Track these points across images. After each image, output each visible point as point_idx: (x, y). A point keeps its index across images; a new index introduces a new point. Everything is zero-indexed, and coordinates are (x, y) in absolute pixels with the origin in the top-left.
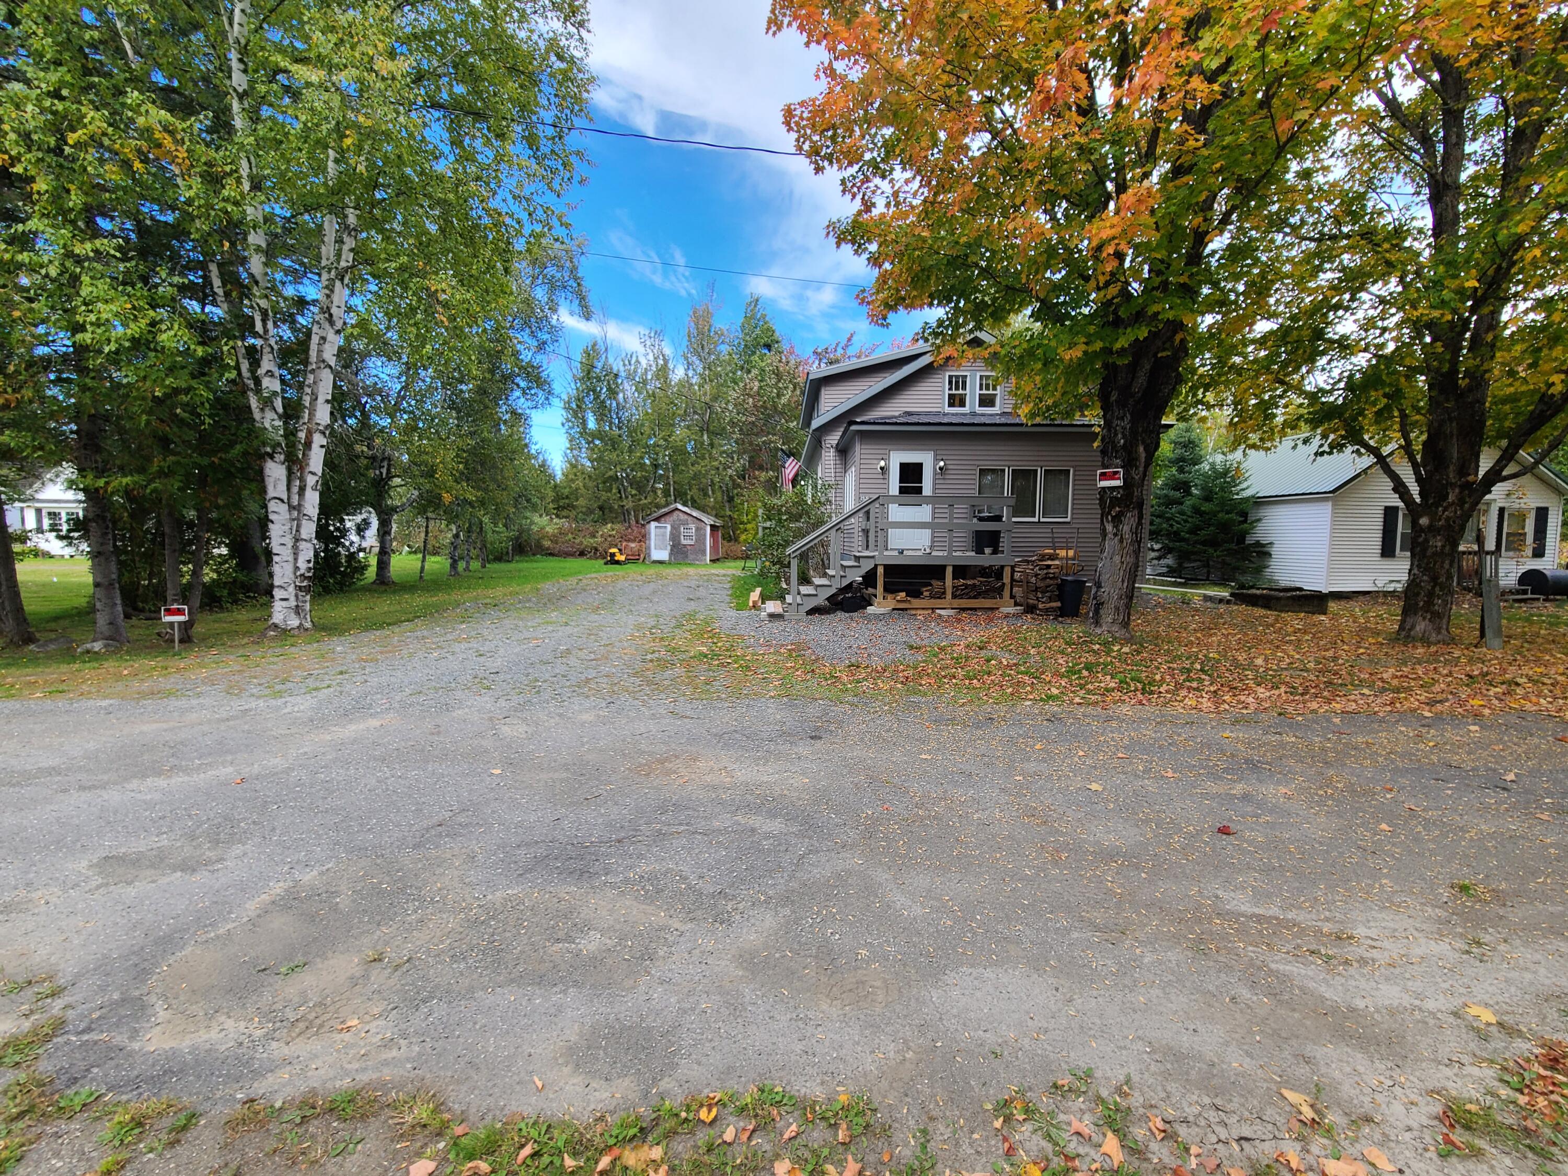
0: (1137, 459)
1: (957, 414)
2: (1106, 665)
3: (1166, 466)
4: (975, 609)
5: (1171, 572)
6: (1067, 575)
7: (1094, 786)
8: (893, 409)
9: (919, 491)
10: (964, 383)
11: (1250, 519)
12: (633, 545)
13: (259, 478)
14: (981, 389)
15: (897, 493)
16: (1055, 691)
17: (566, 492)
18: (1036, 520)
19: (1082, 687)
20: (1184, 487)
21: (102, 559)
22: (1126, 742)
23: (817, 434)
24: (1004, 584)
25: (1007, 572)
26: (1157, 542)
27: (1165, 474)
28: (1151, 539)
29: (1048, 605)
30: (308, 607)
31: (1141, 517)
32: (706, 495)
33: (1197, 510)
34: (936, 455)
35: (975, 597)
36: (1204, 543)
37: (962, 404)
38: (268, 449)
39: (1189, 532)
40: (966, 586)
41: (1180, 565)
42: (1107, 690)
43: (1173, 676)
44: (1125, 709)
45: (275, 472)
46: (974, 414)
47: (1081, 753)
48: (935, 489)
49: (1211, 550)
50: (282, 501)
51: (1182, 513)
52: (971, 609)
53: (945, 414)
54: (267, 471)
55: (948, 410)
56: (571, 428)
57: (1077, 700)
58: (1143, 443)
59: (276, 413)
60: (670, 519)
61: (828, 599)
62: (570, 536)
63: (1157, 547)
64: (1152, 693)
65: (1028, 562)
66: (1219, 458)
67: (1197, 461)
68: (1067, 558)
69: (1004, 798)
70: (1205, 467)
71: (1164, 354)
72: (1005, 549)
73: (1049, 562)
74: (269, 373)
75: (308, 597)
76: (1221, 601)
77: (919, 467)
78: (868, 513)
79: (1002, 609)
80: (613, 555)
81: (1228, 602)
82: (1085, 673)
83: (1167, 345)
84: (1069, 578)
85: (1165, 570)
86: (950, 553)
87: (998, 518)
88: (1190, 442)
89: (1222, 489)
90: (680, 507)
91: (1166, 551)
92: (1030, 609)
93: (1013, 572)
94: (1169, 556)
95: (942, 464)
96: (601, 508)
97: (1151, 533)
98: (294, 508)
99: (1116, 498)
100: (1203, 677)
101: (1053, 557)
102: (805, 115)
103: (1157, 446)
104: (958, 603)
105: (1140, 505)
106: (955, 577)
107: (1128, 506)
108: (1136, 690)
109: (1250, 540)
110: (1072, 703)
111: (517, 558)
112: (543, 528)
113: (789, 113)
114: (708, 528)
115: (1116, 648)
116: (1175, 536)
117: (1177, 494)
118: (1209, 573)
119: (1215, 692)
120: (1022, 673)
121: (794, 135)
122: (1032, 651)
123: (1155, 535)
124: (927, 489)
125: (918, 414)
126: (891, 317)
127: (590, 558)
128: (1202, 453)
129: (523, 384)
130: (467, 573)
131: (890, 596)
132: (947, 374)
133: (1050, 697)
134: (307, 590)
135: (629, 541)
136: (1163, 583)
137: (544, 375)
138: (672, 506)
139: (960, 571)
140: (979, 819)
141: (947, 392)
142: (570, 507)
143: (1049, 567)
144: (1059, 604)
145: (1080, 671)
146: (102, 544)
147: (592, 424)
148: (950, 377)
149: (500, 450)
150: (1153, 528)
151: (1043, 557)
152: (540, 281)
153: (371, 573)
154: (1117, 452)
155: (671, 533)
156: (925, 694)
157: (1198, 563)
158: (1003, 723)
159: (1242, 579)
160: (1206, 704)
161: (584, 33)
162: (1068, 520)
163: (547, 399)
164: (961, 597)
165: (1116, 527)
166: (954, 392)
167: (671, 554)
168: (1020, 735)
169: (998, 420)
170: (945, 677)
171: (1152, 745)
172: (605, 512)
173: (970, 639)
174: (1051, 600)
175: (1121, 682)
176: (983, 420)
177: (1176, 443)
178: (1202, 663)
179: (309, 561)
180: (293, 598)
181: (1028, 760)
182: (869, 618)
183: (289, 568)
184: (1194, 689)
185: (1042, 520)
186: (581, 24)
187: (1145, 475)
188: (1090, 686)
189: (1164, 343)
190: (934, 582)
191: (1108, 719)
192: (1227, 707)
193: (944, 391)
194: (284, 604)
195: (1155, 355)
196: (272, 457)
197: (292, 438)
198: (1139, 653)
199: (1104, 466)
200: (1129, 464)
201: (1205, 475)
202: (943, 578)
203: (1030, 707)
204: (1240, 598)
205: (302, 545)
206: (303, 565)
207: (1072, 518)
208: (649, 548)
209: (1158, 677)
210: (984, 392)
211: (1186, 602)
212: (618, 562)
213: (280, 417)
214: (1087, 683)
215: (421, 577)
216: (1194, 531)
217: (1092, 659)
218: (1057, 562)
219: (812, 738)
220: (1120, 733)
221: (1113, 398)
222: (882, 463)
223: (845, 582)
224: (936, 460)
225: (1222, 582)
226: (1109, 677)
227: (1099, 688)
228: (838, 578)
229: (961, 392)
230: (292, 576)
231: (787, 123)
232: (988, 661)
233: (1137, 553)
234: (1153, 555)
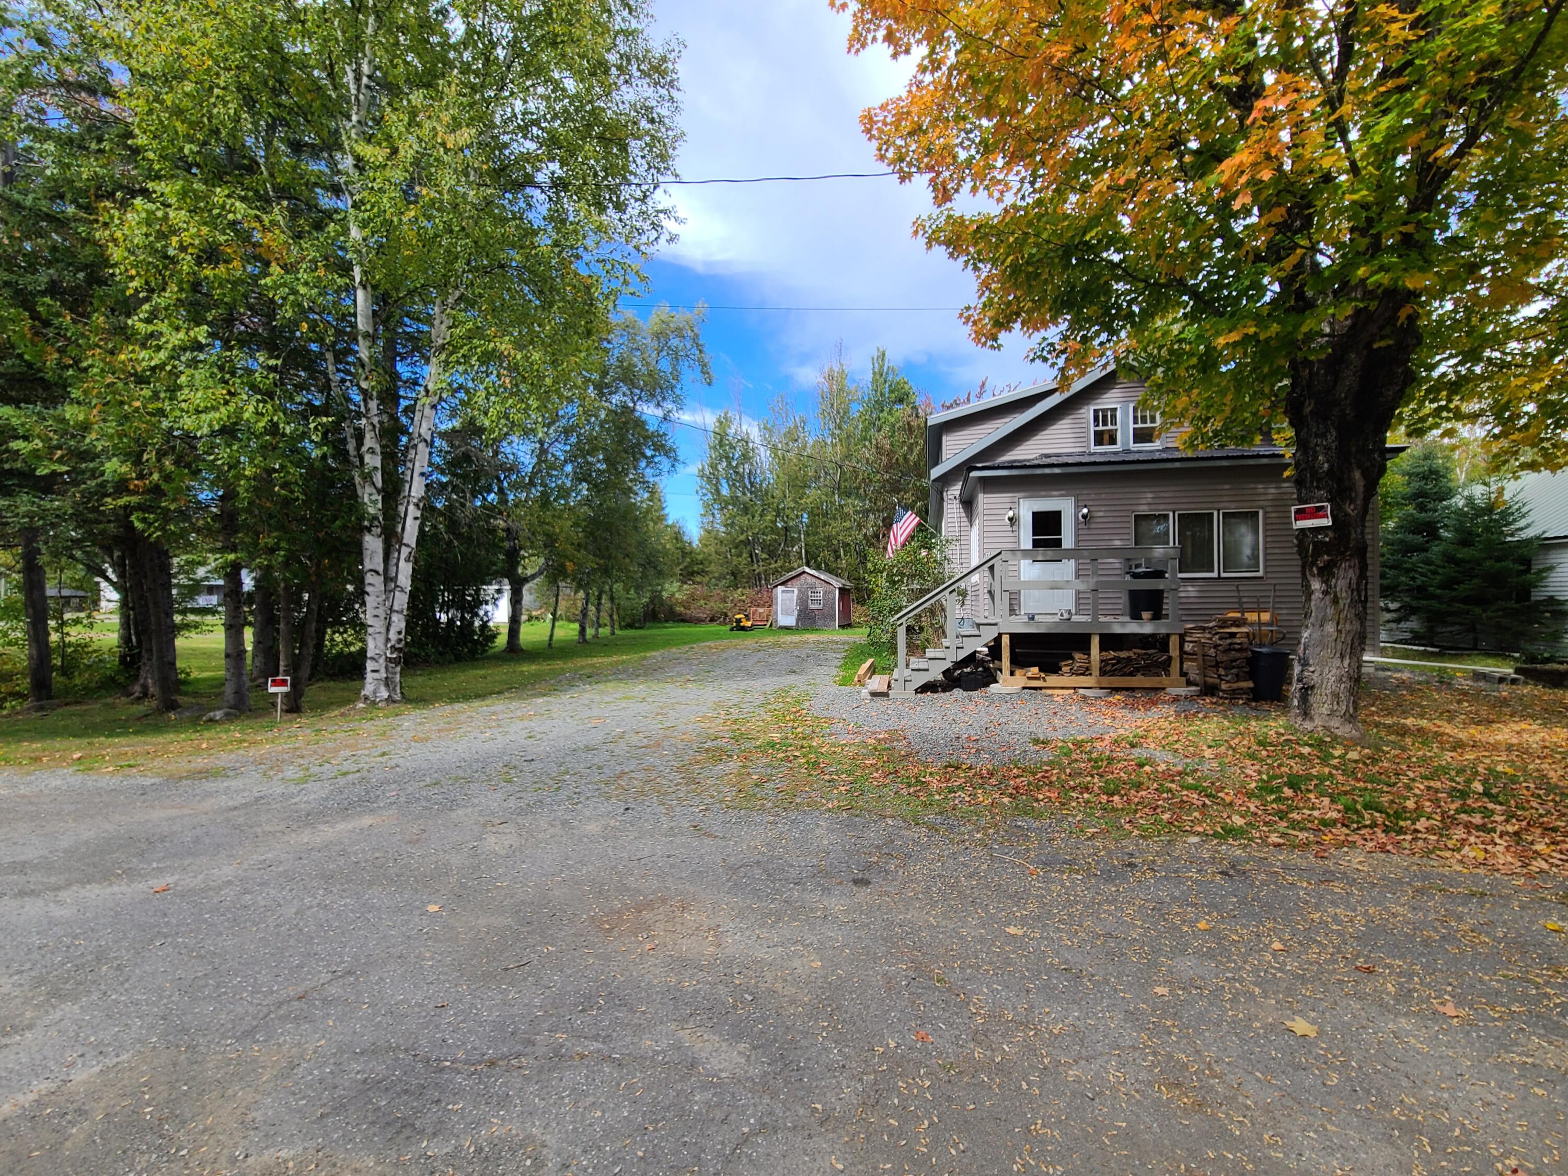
0: (1351, 488)
1: (1106, 453)
2: (1321, 779)
3: (1398, 504)
4: (1133, 689)
5: (1416, 638)
6: (1261, 645)
7: (1301, 1026)
8: (1027, 451)
9: (1058, 543)
10: (1114, 417)
11: (1535, 568)
12: (761, 610)
13: (358, 552)
14: (1135, 422)
15: (1030, 547)
16: (1238, 821)
17: (700, 557)
18: (1215, 575)
19: (1282, 815)
20: (1430, 530)
21: (233, 631)
22: (1360, 924)
23: (939, 485)
24: (1170, 658)
25: (1174, 642)
26: (1393, 601)
27: (1398, 513)
28: (1385, 597)
29: (1235, 686)
30: (398, 678)
31: (1363, 568)
32: (838, 557)
33: (1450, 559)
34: (1077, 501)
35: (1131, 674)
36: (1466, 600)
37: (1113, 441)
38: (366, 523)
39: (1440, 587)
40: (1119, 660)
41: (1430, 629)
42: (1325, 823)
43: (1436, 802)
44: (1355, 860)
45: (373, 544)
46: (1128, 451)
47: (1277, 945)
48: (1077, 541)
49: (1477, 610)
50: (377, 573)
51: (1428, 562)
52: (1127, 689)
53: (1090, 454)
54: (366, 545)
55: (1093, 448)
56: (704, 495)
57: (1274, 838)
58: (1359, 466)
59: (375, 487)
60: (797, 582)
61: (944, 673)
62: (702, 602)
63: (1393, 606)
64: (1401, 831)
65: (1204, 629)
66: (1478, 490)
67: (1449, 494)
68: (1260, 623)
69: (1130, 1036)
70: (1459, 502)
71: (1382, 344)
72: (1170, 612)
73: (1234, 630)
74: (372, 451)
75: (398, 669)
76: (1502, 680)
77: (1057, 515)
78: (992, 568)
79: (1169, 690)
80: (739, 621)
81: (1514, 681)
82: (1288, 792)
83: (1388, 330)
84: (1264, 650)
85: (1408, 635)
86: (1095, 618)
87: (1159, 574)
88: (1431, 472)
89: (1487, 529)
90: (807, 570)
91: (1406, 613)
92: (1209, 690)
93: (1182, 642)
94: (1413, 618)
95: (1085, 511)
96: (733, 574)
97: (1383, 588)
98: (391, 580)
99: (1323, 543)
100: (1491, 806)
101: (1237, 623)
102: (889, 120)
103: (1382, 470)
104: (1107, 681)
105: (1361, 552)
106: (1102, 649)
107: (1342, 553)
108: (1374, 825)
109: (1538, 595)
110: (1264, 839)
111: (651, 624)
112: (673, 595)
113: (868, 121)
114: (837, 591)
115: (1337, 753)
116: (1421, 592)
117: (1419, 539)
118: (1476, 640)
119: (1516, 834)
120: (1188, 788)
121: (875, 144)
122: (1208, 753)
123: (1388, 591)
124: (1068, 539)
125: (1058, 455)
126: (1003, 336)
127: (720, 624)
128: (1451, 485)
129: (649, 453)
130: (596, 640)
131: (1018, 672)
132: (1092, 408)
133: (1230, 832)
134: (396, 661)
135: (758, 606)
136: (1406, 655)
137: (669, 443)
138: (800, 570)
139: (1110, 641)
140: (1078, 1081)
141: (1092, 429)
142: (702, 572)
143: (1233, 635)
144: (1250, 684)
145: (1279, 789)
146: (234, 617)
147: (725, 491)
148: (1096, 411)
149: (624, 517)
150: (1385, 582)
151: (1224, 623)
152: (665, 353)
153: (502, 640)
154: (1319, 480)
155: (799, 598)
156: (1039, 817)
157: (1457, 628)
158: (1149, 874)
159: (1531, 648)
160: (1503, 856)
161: (674, 93)
162: (1260, 574)
163: (673, 466)
164: (1112, 673)
165: (1326, 582)
166: (1101, 428)
167: (798, 621)
168: (1174, 899)
169: (1157, 456)
170: (1073, 789)
171: (1410, 938)
172: (735, 577)
173: (1121, 731)
174: (1238, 678)
175: (1347, 809)
176: (1142, 457)
177: (1410, 475)
178: (1485, 782)
179: (400, 633)
180: (383, 670)
181: (1183, 952)
182: (991, 700)
183: (381, 639)
184: (1478, 828)
185: (1223, 575)
186: (671, 84)
187: (1365, 511)
188: (1294, 815)
189: (1381, 328)
190: (1077, 656)
191: (1328, 878)
192: (1545, 866)
193: (1088, 429)
194: (376, 675)
195: (1369, 345)
196: (369, 531)
197: (391, 512)
198: (1375, 761)
199: (1301, 501)
200: (1339, 495)
201: (1459, 512)
202: (1086, 650)
203: (1197, 846)
204: (1529, 674)
205: (395, 617)
206: (393, 636)
207: (1266, 572)
208: (776, 613)
209: (1410, 804)
210: (1140, 425)
211: (1445, 681)
212: (743, 629)
213: (379, 492)
214: (1291, 809)
215: (550, 645)
216: (1448, 585)
217: (1297, 768)
218: (1245, 630)
219: (856, 882)
220: (1348, 906)
221: (1307, 410)
222: (1011, 514)
223: (962, 655)
224: (1078, 507)
225: (1500, 651)
226: (1326, 800)
227: (1310, 819)
228: (953, 649)
229: (1110, 427)
230: (383, 647)
231: (868, 131)
232: (1141, 765)
233: (1362, 617)
234: (1388, 616)
